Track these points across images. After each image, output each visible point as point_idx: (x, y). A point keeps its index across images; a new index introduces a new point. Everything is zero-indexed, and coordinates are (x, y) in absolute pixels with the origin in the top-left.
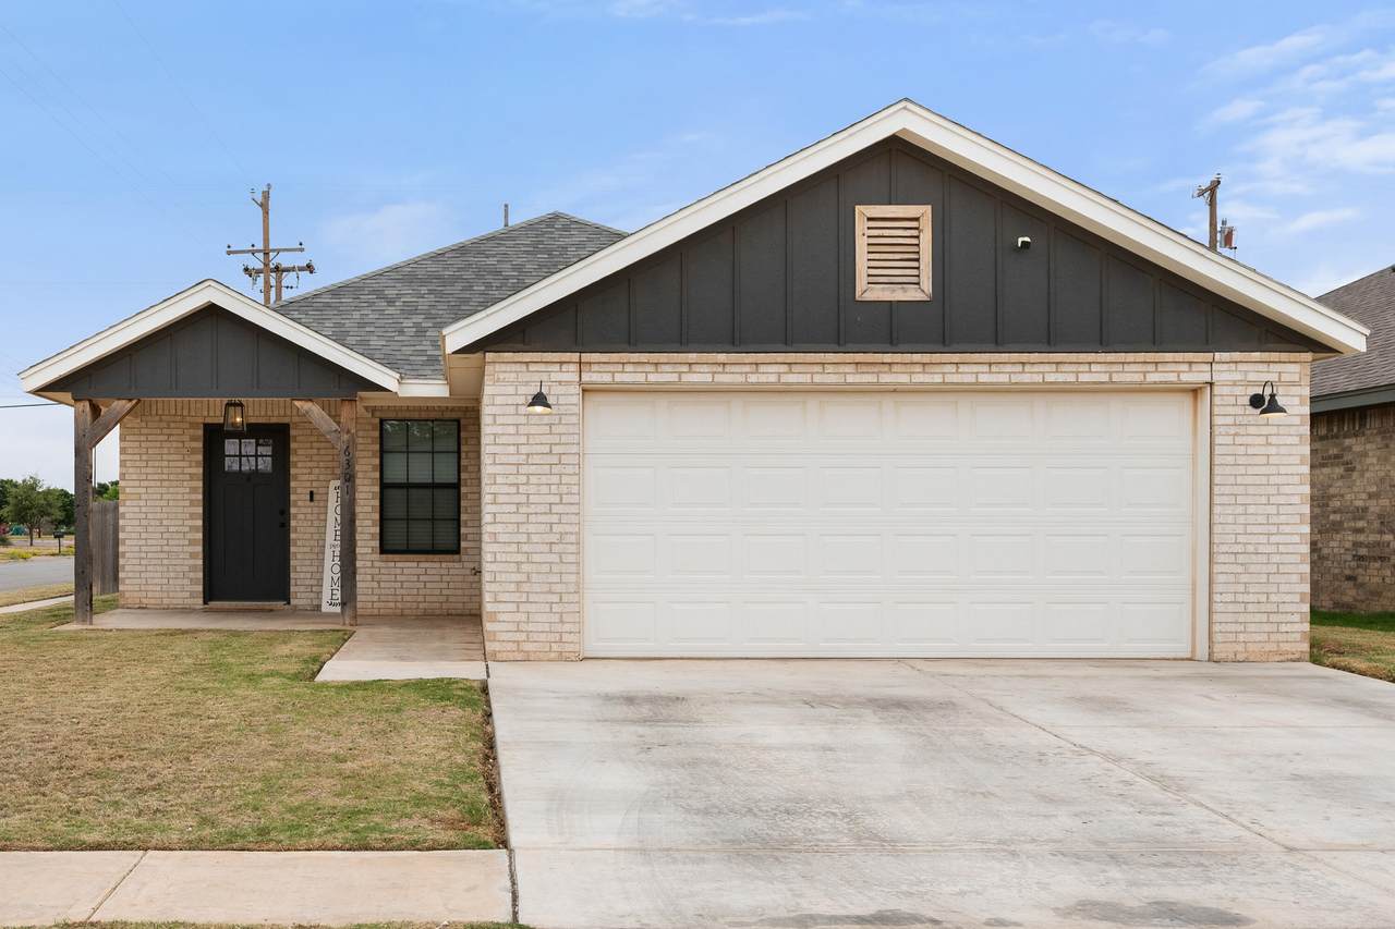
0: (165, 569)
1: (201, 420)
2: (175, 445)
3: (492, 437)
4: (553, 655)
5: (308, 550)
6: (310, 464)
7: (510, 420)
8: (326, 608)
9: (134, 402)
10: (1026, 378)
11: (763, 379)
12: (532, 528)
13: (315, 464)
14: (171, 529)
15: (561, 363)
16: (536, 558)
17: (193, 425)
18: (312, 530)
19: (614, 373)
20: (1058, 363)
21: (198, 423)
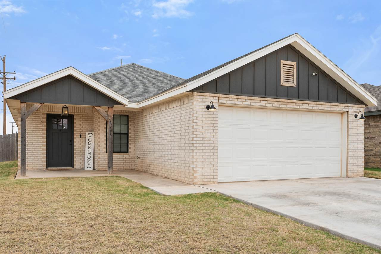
0: (34, 157)
1: (46, 112)
2: (37, 119)
3: (196, 117)
4: (211, 182)
5: (79, 152)
6: (80, 127)
7: (200, 113)
8: (86, 169)
9: (42, 104)
10: (315, 108)
11: (262, 104)
12: (206, 145)
13: (82, 127)
14: (36, 145)
15: (214, 97)
16: (207, 154)
17: (43, 114)
18: (81, 146)
19: (227, 100)
20: (321, 105)
21: (45, 114)
